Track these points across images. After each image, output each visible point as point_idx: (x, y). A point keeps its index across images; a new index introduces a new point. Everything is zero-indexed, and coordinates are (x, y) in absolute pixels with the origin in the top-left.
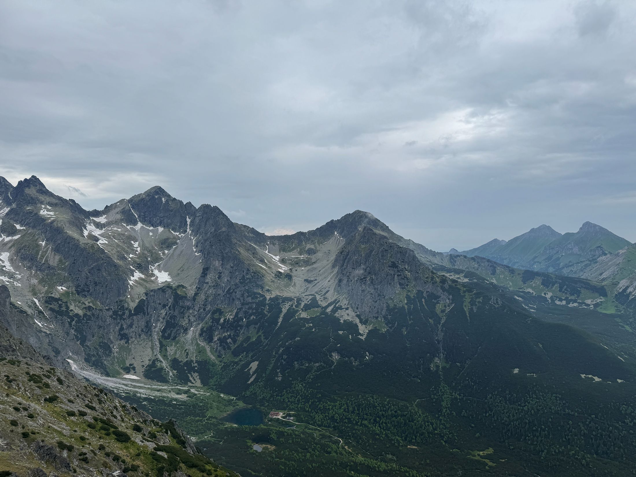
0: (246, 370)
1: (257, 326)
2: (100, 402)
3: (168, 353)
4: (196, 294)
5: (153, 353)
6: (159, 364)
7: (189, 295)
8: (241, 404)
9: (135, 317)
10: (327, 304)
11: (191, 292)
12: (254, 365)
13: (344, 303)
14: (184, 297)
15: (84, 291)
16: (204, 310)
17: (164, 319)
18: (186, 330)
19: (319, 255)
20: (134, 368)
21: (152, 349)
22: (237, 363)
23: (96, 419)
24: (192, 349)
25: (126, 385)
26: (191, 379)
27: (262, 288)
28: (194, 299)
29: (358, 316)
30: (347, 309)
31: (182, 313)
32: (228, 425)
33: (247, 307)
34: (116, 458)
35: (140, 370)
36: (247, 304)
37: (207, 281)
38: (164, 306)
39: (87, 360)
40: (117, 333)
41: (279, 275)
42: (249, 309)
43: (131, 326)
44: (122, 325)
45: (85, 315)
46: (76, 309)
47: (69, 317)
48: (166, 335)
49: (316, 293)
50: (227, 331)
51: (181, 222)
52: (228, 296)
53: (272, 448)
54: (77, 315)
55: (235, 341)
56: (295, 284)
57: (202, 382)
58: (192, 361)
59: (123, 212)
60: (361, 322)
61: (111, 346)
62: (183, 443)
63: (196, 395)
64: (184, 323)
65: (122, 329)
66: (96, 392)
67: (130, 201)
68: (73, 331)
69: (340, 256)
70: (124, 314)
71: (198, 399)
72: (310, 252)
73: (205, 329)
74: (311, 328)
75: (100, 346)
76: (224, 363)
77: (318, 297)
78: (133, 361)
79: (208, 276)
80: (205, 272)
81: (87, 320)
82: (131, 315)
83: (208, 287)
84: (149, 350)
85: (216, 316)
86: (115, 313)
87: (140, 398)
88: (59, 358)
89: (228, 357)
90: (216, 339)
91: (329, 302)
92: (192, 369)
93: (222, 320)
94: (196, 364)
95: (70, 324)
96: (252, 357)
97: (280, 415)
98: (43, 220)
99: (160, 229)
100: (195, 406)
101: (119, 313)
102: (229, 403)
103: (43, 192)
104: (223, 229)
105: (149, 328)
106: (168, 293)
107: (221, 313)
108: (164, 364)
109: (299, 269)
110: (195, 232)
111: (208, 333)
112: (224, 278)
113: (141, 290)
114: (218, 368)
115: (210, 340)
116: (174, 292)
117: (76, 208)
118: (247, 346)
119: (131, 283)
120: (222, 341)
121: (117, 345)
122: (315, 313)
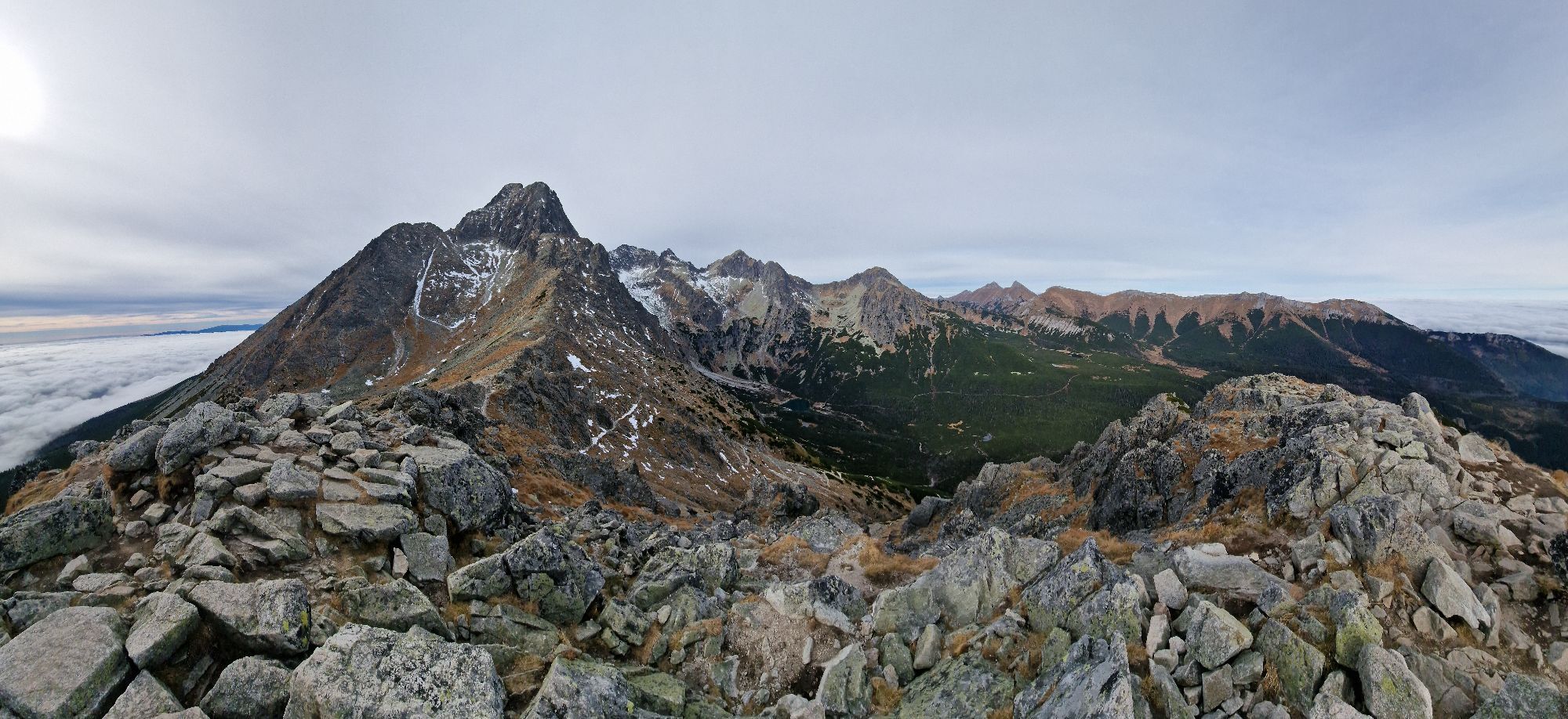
0: (797, 376)
1: (805, 347)
2: (709, 387)
3: (747, 361)
4: (764, 324)
5: (738, 360)
6: (742, 368)
7: (759, 324)
8: (794, 397)
9: (726, 337)
10: (853, 333)
11: (761, 323)
12: (803, 373)
13: (865, 333)
14: (756, 326)
15: (697, 320)
16: (769, 334)
17: (744, 339)
18: (758, 347)
19: (848, 299)
20: (726, 369)
22: (792, 370)
23: (707, 397)
24: (762, 360)
25: (721, 378)
26: (762, 378)
27: (808, 321)
28: (763, 327)
29: (876, 342)
30: (868, 336)
31: (756, 336)
32: (785, 409)
33: (798, 333)
34: (719, 421)
35: (731, 371)
36: (799, 331)
37: (771, 315)
38: (745, 331)
39: (700, 361)
40: (717, 347)
41: (820, 313)
42: (799, 335)
43: (724, 342)
44: (719, 342)
45: (698, 334)
46: (694, 331)
47: (690, 335)
48: (746, 349)
49: (846, 326)
50: (785, 349)
51: (755, 274)
52: (785, 325)
53: (815, 425)
54: (694, 334)
55: (790, 356)
56: (831, 319)
57: (768, 380)
58: (761, 367)
59: (718, 269)
60: (877, 345)
61: (714, 354)
62: (757, 417)
63: (765, 388)
64: (757, 342)
65: (719, 344)
66: (706, 381)
67: (723, 261)
68: (692, 344)
69: (862, 300)
70: (720, 334)
71: (766, 392)
72: (842, 296)
73: (770, 347)
74: (842, 349)
75: (706, 352)
76: (783, 370)
77: (847, 329)
78: (725, 364)
79: (772, 312)
80: (770, 308)
81: (700, 338)
82: (724, 335)
83: (771, 319)
84: (736, 358)
85: (777, 339)
86: (715, 334)
87: (729, 387)
88: (684, 358)
89: (785, 365)
90: (777, 354)
91: (855, 332)
92: (763, 372)
93: (781, 342)
94: (765, 369)
95: (690, 339)
96: (802, 367)
97: (821, 405)
98: (674, 276)
99: (741, 280)
100: (764, 395)
101: (718, 334)
102: (786, 396)
103: (674, 258)
104: (782, 279)
105: (735, 344)
106: (747, 321)
107: (780, 337)
108: (745, 368)
109: (835, 308)
110: (764, 281)
111: (771, 350)
112: (783, 313)
113: (730, 319)
114: (779, 372)
115: (774, 354)
116: (751, 322)
117: (692, 267)
118: (799, 360)
119: (724, 315)
120: (781, 356)
121: (717, 354)
122: (845, 339)
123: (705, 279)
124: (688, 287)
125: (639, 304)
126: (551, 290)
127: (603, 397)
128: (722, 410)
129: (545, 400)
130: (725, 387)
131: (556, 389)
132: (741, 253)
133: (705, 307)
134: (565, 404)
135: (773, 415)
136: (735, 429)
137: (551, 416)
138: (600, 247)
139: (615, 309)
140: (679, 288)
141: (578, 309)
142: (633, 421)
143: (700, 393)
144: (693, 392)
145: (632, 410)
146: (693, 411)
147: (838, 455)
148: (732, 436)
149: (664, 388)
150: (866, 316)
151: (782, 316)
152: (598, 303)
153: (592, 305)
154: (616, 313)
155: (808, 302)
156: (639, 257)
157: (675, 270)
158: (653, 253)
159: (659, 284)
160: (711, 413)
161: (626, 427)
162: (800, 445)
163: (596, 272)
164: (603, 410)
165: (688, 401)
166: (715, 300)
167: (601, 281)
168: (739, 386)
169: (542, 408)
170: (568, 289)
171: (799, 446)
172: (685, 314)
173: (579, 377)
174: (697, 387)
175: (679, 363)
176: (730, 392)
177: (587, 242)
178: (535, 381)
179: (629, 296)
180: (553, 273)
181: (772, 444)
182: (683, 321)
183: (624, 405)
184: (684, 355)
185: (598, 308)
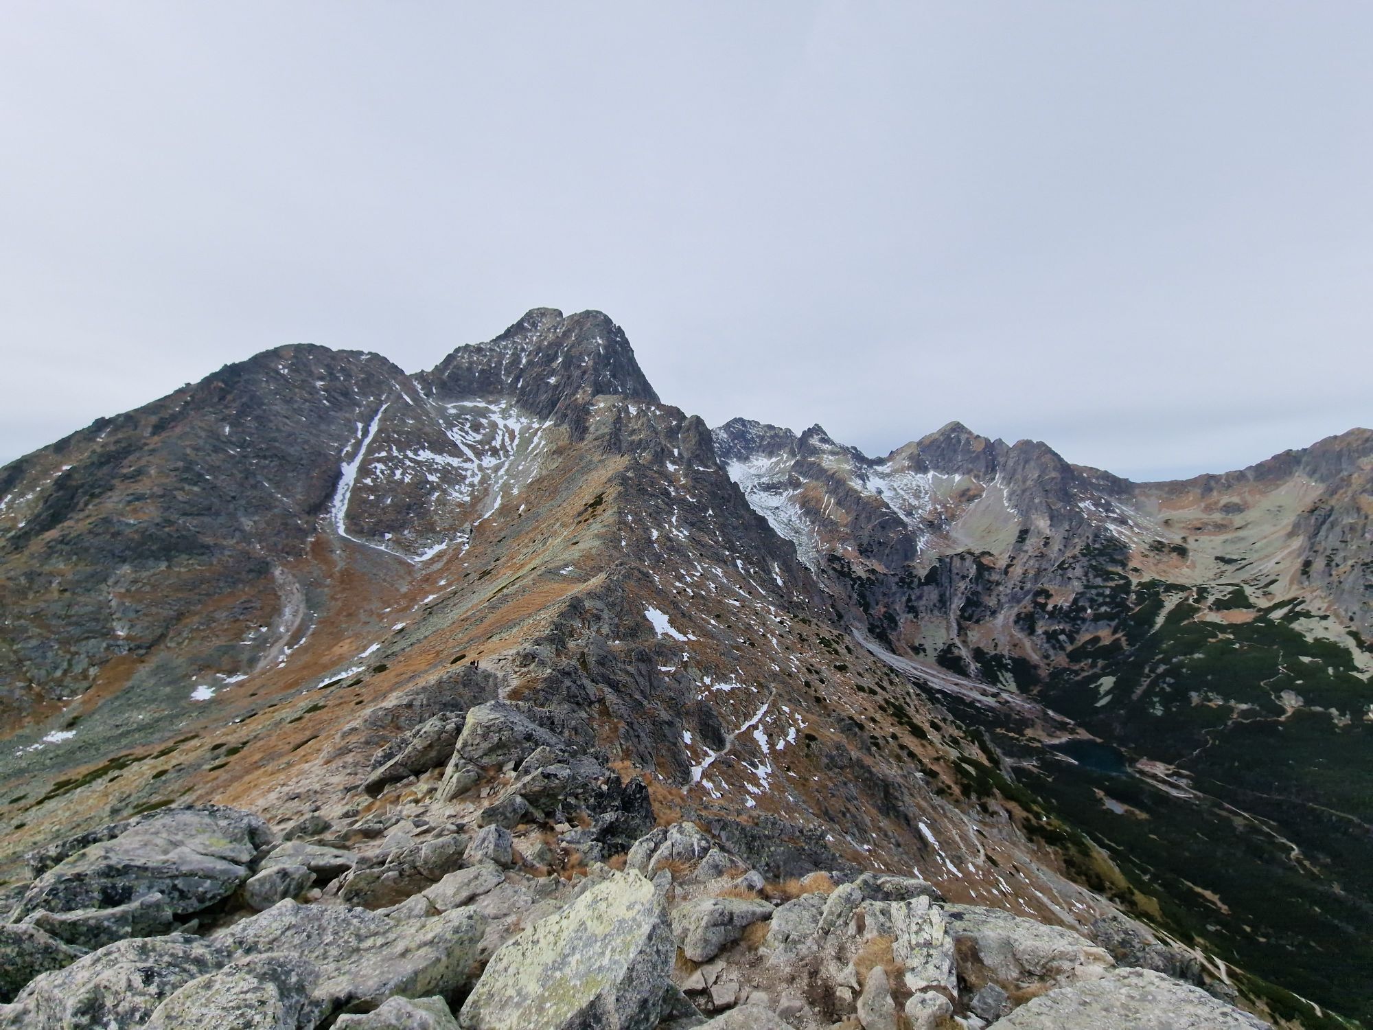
0: (1092, 686)
1: (1114, 624)
2: (891, 683)
3: (969, 639)
4: (1009, 566)
5: (949, 634)
6: (956, 651)
7: (997, 566)
8: (1083, 734)
9: (925, 587)
10: (1271, 604)
11: (1002, 563)
12: (1107, 682)
13: (1316, 604)
14: (990, 569)
15: (867, 551)
16: (1022, 588)
17: (963, 593)
18: (994, 613)
19: (1251, 515)
20: (924, 650)
21: (948, 629)
22: (1077, 673)
24: (1004, 641)
25: (915, 669)
26: (1001, 678)
27: (1124, 565)
28: (1006, 572)
29: (1355, 635)
30: (1325, 617)
31: (988, 589)
32: (1061, 757)
33: (1094, 592)
34: (911, 754)
35: (932, 655)
36: (1096, 587)
37: (1025, 548)
38: (964, 577)
39: (871, 630)
40: (904, 605)
41: (1158, 547)
42: (1098, 595)
43: (920, 598)
44: (910, 595)
45: (868, 579)
46: (859, 571)
47: (852, 579)
48: (966, 615)
49: (1245, 582)
50: (1059, 622)
51: (987, 467)
52: (1060, 572)
53: (1142, 815)
54: (859, 578)
56: (1194, 563)
57: (1019, 687)
58: (1003, 656)
59: (911, 458)
60: (1359, 643)
61: (897, 618)
62: (995, 762)
63: (1009, 702)
64: (992, 602)
65: (909, 600)
66: (885, 670)
67: (920, 443)
68: (855, 596)
69: (1307, 518)
70: (912, 582)
71: (1011, 709)
73: (1023, 615)
74: (1230, 642)
75: (884, 616)
76: (1054, 668)
77: (1248, 590)
78: (923, 641)
79: (1027, 542)
80: (1023, 535)
81: (871, 584)
82: (920, 584)
83: (1027, 557)
84: (943, 631)
85: (1041, 600)
86: (902, 580)
87: (932, 688)
88: (842, 623)
89: (1061, 660)
90: (1039, 631)
91: (1277, 600)
92: (1004, 667)
93: (1050, 607)
94: (1009, 661)
95: (852, 586)
96: (1103, 668)
97: (1160, 769)
98: (826, 471)
99: (957, 477)
100: (1008, 716)
101: (907, 580)
102: (1063, 727)
103: (825, 440)
104: (1054, 474)
105: (943, 603)
106: (969, 561)
107: (1048, 595)
108: (964, 653)
109: (1204, 539)
110: (1009, 480)
111: (1027, 622)
112: (1056, 546)
113: (933, 554)
114: (1044, 673)
115: (1031, 631)
116: (977, 560)
117: (858, 457)
118: (1093, 651)
119: (920, 545)
120: (1051, 636)
121: (903, 619)
122: (1241, 616)
123: (883, 476)
124: (851, 492)
125: (762, 521)
126: (612, 492)
127: (708, 688)
128: (918, 732)
129: (611, 697)
130: (923, 687)
131: (627, 672)
132: (957, 428)
133: (883, 527)
134: (645, 703)
135: (1030, 764)
136: (946, 778)
137: (622, 728)
138: (698, 421)
139: (722, 527)
140: (832, 492)
141: (659, 526)
142: (760, 737)
143: (873, 692)
144: (861, 689)
145: (759, 714)
146: (861, 727)
147: (1210, 914)
148: (940, 792)
149: (809, 677)
150: (1319, 564)
151: (1054, 551)
152: (692, 517)
153: (685, 522)
154: (723, 534)
155: (1122, 521)
156: (762, 438)
157: (828, 462)
158: (788, 430)
159: (797, 485)
160: (894, 737)
161: (748, 749)
162: (1105, 853)
163: (689, 465)
164: (709, 714)
165: (853, 706)
166: (902, 517)
167: (697, 478)
168: (949, 688)
169: (605, 712)
170: (642, 491)
171: (1101, 855)
172: (843, 540)
173: (668, 650)
174: (867, 681)
175: (836, 633)
176: (933, 700)
177: (675, 413)
178: (592, 660)
179: (746, 505)
180: (618, 463)
181: (1033, 831)
182: (840, 552)
183: (744, 706)
184: (840, 616)
185: (692, 525)
